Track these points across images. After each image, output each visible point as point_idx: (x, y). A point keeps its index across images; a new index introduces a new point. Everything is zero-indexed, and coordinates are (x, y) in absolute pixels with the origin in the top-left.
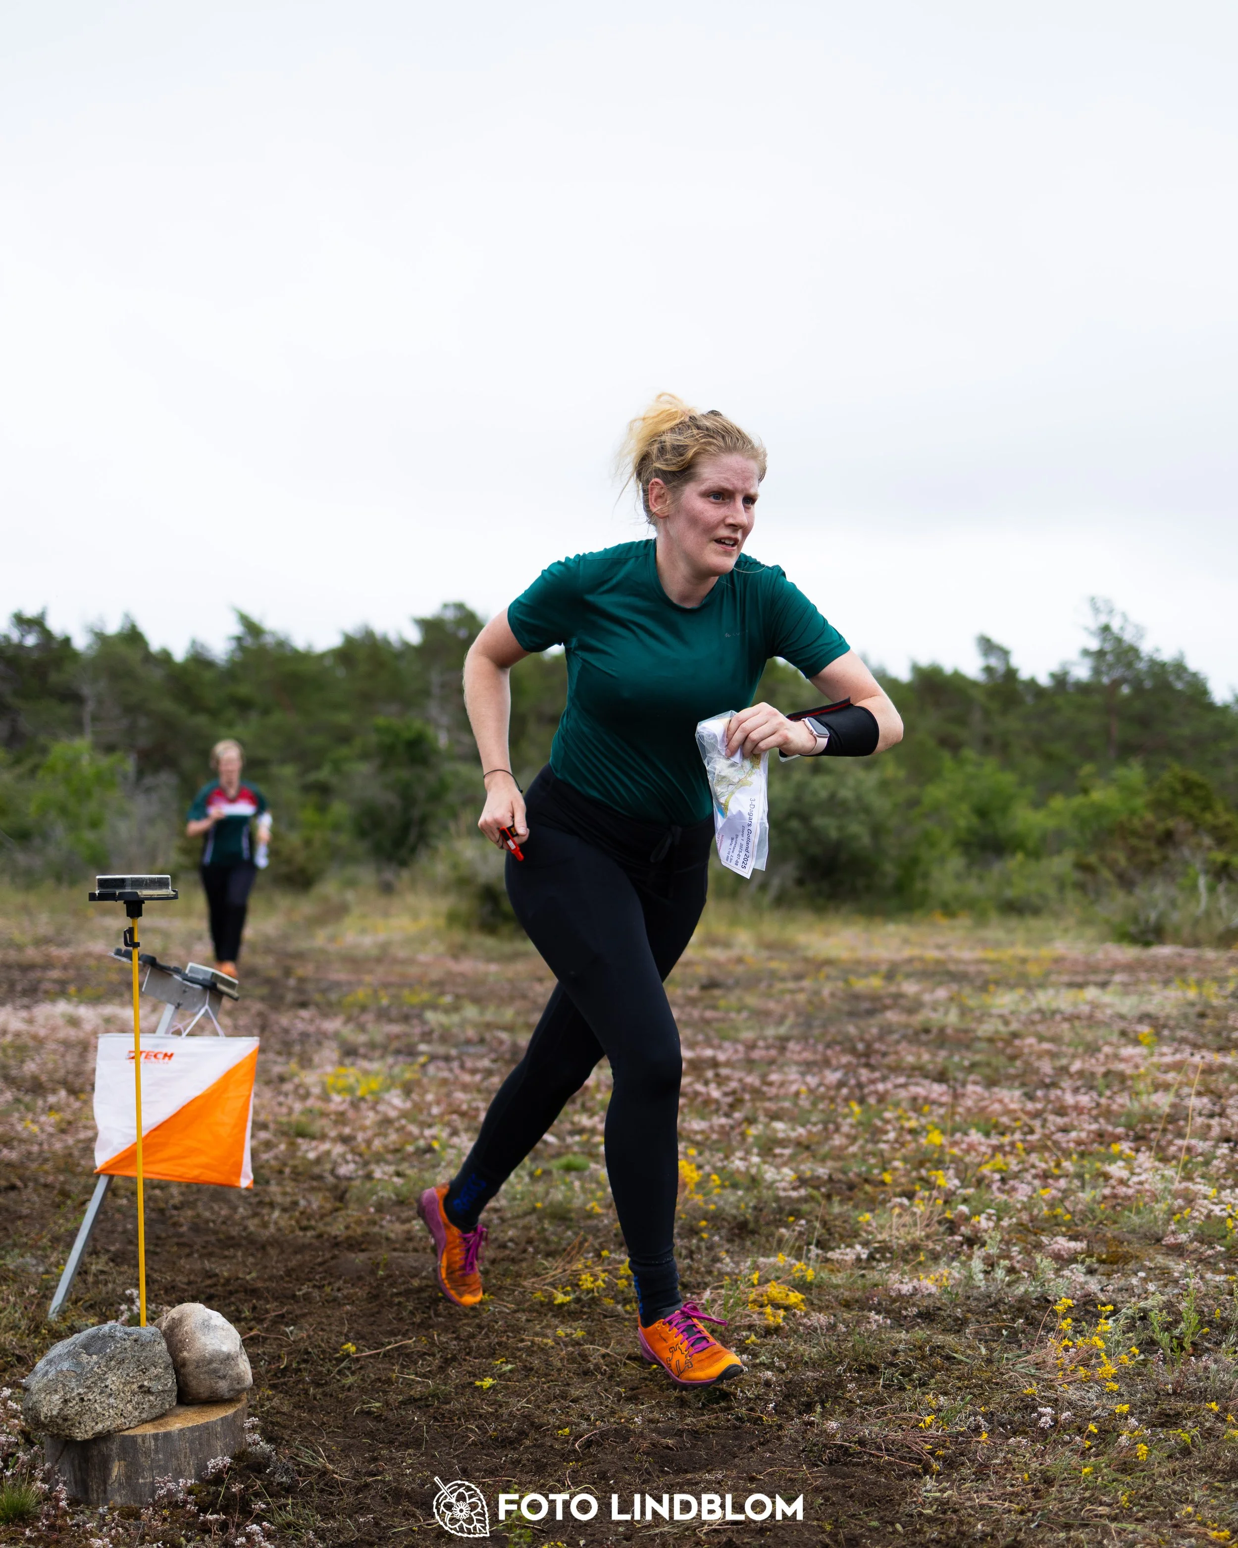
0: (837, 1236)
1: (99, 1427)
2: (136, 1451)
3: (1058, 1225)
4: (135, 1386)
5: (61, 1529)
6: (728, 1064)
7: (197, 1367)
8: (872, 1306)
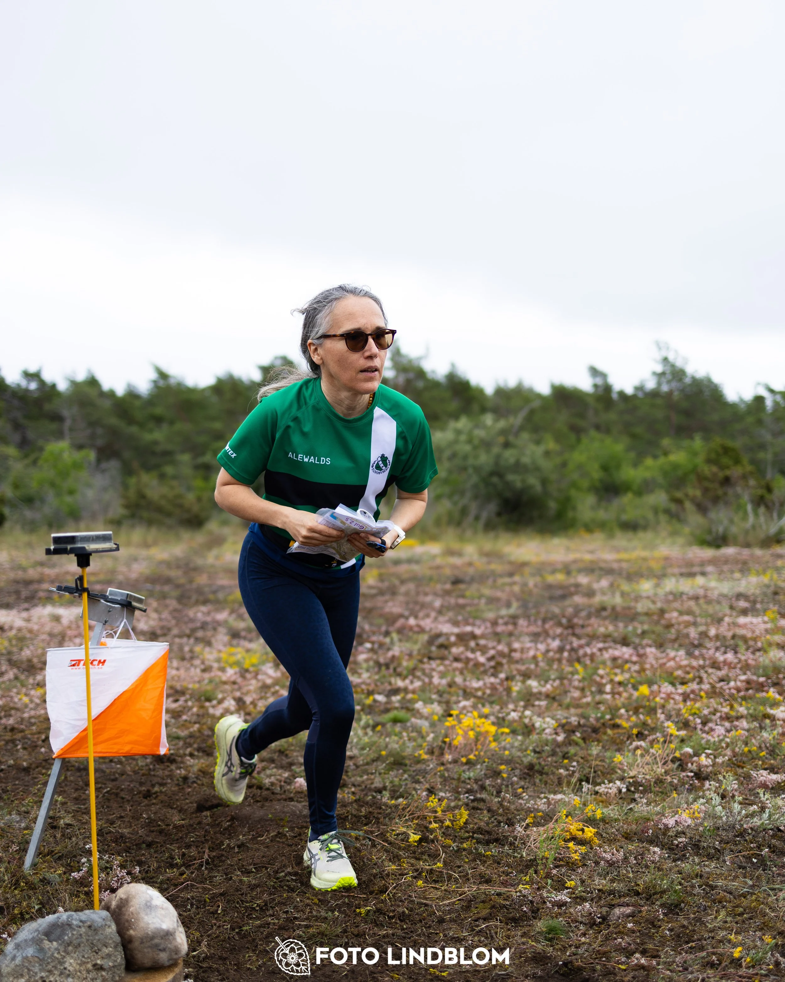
0: (599, 773)
4: (89, 966)
8: (648, 838)
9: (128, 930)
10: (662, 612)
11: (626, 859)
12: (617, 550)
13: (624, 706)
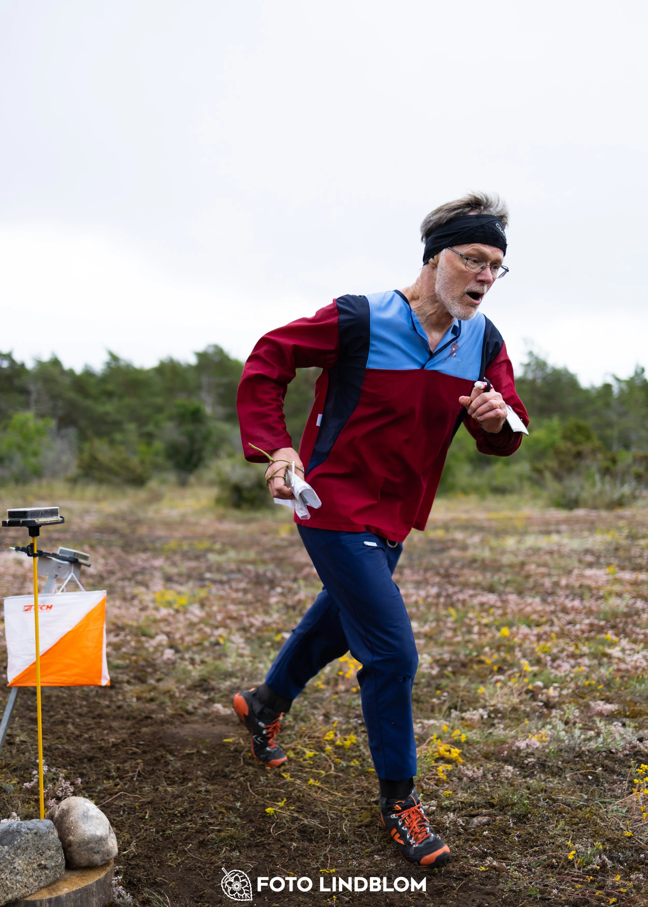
0: (465, 701)
1: (10, 896)
4: (35, 866)
7: (79, 847)
8: (504, 758)
9: (68, 836)
10: (523, 564)
11: (484, 776)
12: (488, 510)
13: (488, 645)
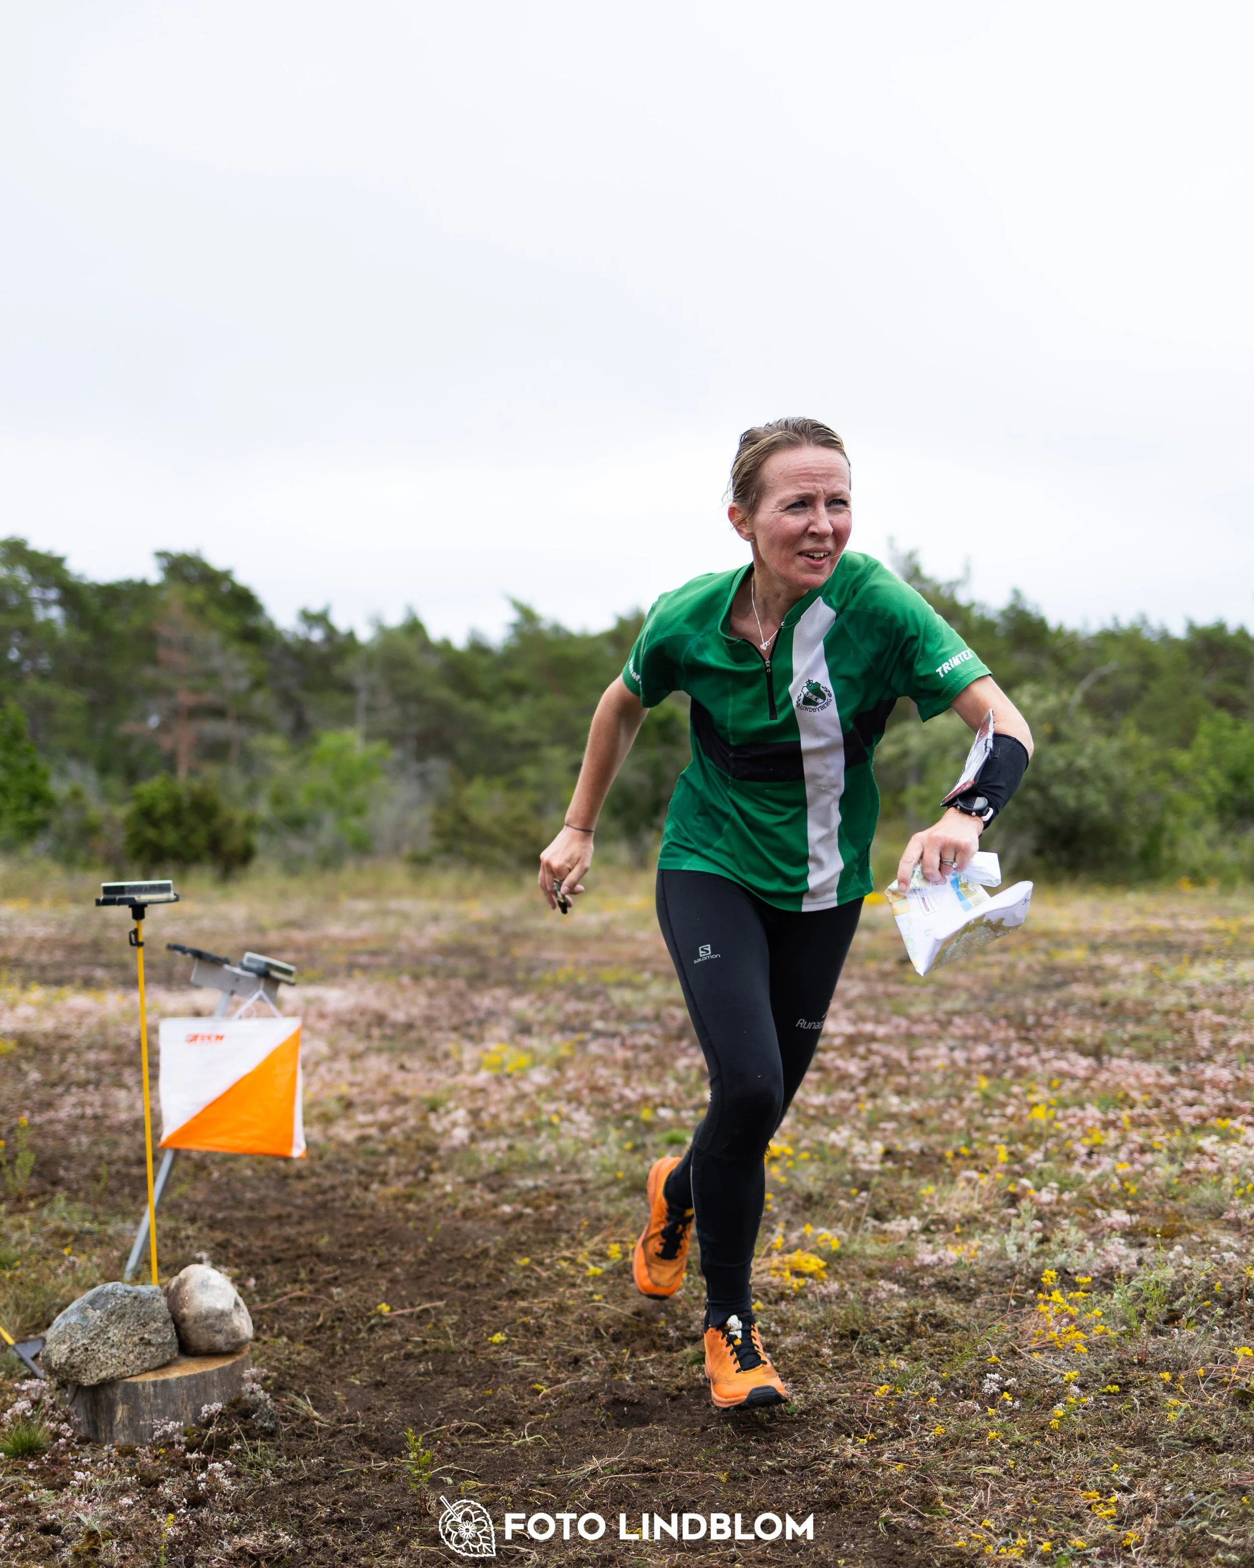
0: (897, 1208)
1: (103, 1374)
2: (137, 1396)
3: (1127, 1199)
4: (136, 1339)
5: (62, 1463)
6: (887, 1040)
7: (195, 1322)
8: (892, 1275)
9: (180, 1308)
